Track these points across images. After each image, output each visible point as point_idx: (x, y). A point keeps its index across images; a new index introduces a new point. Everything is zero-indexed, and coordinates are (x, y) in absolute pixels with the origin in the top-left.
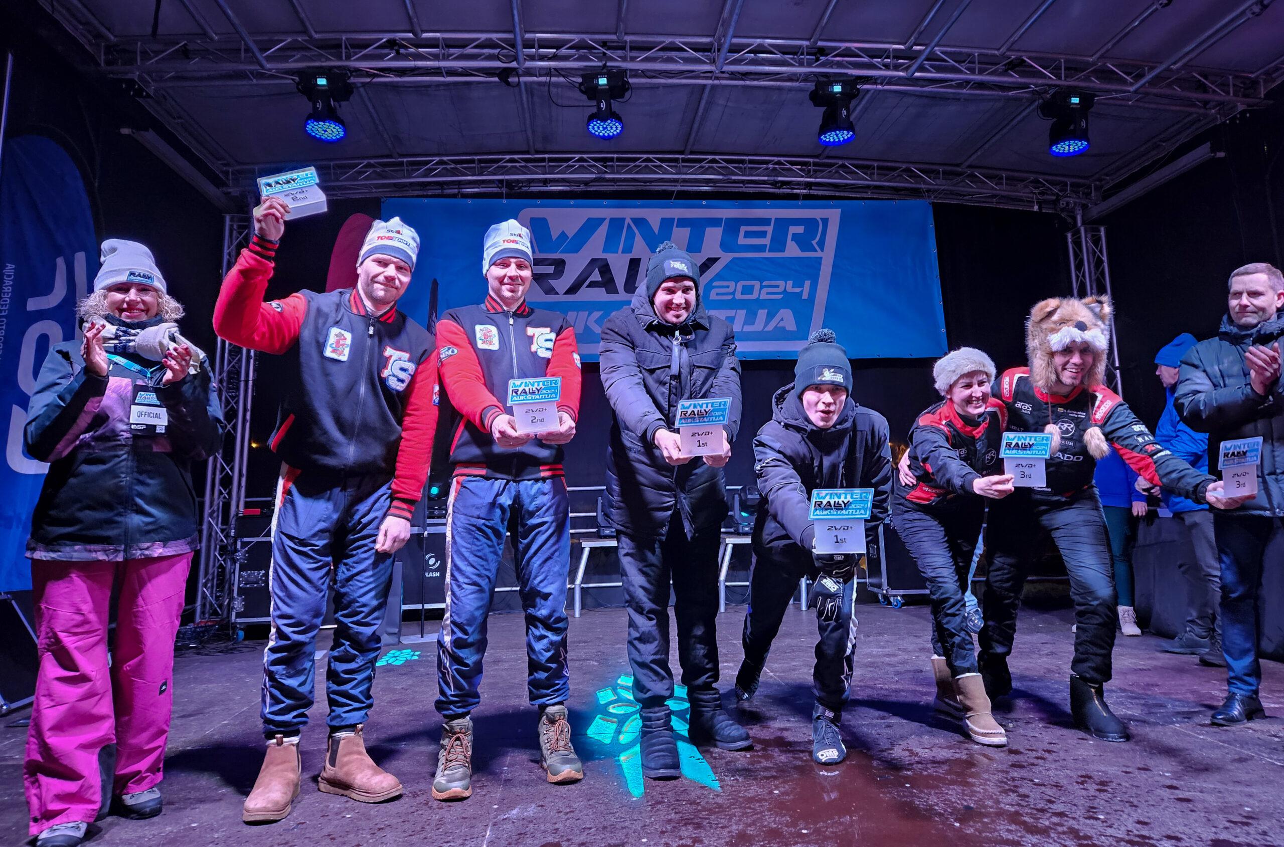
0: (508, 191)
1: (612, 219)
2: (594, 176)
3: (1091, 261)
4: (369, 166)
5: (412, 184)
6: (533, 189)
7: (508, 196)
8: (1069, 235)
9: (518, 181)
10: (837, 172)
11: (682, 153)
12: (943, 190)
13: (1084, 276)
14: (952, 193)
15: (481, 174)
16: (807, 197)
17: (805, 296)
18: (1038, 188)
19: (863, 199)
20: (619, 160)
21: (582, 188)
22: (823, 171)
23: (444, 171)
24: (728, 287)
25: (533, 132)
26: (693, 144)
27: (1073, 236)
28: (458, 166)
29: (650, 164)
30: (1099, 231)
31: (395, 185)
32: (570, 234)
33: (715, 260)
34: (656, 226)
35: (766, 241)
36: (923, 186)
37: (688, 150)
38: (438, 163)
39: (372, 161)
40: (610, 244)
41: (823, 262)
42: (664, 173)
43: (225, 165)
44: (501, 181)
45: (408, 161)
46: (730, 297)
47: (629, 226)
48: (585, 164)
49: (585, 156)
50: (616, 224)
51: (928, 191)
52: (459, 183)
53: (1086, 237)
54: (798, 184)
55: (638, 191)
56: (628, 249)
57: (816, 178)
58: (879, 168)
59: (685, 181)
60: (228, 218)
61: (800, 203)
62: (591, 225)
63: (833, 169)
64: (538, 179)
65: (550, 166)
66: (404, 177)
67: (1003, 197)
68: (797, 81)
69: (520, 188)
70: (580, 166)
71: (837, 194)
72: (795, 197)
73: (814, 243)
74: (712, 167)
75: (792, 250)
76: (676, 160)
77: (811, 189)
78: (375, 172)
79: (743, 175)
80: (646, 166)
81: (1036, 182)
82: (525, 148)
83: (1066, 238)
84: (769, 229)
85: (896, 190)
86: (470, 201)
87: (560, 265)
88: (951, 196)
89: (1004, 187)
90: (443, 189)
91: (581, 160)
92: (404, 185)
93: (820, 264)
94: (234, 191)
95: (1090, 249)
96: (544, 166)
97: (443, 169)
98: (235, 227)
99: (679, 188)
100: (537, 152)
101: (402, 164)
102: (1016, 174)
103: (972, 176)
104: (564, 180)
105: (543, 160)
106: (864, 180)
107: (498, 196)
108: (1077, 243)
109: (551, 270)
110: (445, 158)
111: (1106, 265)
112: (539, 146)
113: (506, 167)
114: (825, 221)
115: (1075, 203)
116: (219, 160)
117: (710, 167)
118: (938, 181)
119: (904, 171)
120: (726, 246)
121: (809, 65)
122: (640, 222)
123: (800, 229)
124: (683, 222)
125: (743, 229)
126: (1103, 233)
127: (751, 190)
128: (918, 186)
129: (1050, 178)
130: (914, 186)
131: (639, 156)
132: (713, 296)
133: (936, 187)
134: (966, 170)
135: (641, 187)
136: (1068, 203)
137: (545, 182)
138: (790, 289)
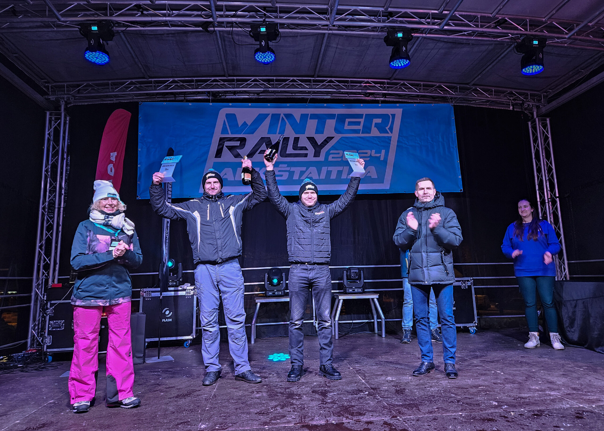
0: (213, 98)
1: (272, 114)
2: (262, 89)
3: (542, 138)
4: (132, 83)
5: (157, 94)
6: (227, 97)
7: (213, 101)
8: (530, 123)
9: (219, 92)
10: (400, 88)
11: (312, 76)
12: (460, 98)
13: (538, 146)
14: (464, 100)
15: (196, 89)
16: (383, 102)
17: (382, 159)
18: (512, 97)
19: (415, 103)
20: (277, 80)
21: (256, 96)
22: (392, 87)
23: (176, 87)
24: (339, 153)
25: (226, 63)
26: (319, 72)
27: (531, 123)
28: (184, 84)
29: (294, 83)
30: (546, 121)
31: (147, 94)
32: (249, 124)
33: (331, 138)
34: (298, 118)
35: (360, 127)
36: (448, 96)
37: (316, 75)
38: (172, 82)
39: (134, 81)
40: (272, 128)
41: (392, 139)
42: (302, 88)
43: (46, 82)
44: (209, 92)
45: (154, 81)
46: (340, 159)
47: (282, 118)
48: (258, 83)
49: (257, 78)
50: (275, 117)
51: (451, 98)
52: (185, 93)
53: (539, 124)
54: (378, 94)
55: (288, 98)
56: (282, 132)
57: (388, 91)
58: (424, 85)
59: (314, 92)
60: (48, 113)
61: (380, 105)
62: (261, 118)
63: (398, 86)
64: (230, 91)
65: (238, 84)
66: (152, 90)
67: (493, 101)
68: (377, 31)
69: (220, 96)
70: (255, 84)
71: (400, 100)
72: (377, 102)
73: (387, 128)
74: (330, 85)
75: (375, 132)
76: (309, 81)
77: (386, 97)
78: (135, 87)
79: (347, 89)
80: (293, 84)
81: (511, 94)
82: (222, 73)
83: (528, 124)
84: (362, 120)
85: (433, 98)
86: (190, 104)
87: (243, 141)
88: (464, 102)
89: (493, 96)
90: (175, 97)
91: (255, 80)
92: (153, 94)
93: (391, 140)
94: (52, 98)
95: (541, 131)
96: (234, 84)
97: (176, 85)
98: (53, 119)
99: (312, 97)
100: (230, 76)
101: (151, 82)
102: (500, 89)
103: (476, 91)
104: (245, 92)
105: (233, 80)
106: (415, 92)
107: (207, 101)
108: (534, 128)
109: (238, 143)
110: (176, 79)
111: (550, 139)
112: (231, 72)
113: (212, 84)
114: (394, 116)
115: (533, 105)
116: (42, 79)
117: (329, 85)
118: (457, 93)
119: (437, 87)
120: (337, 130)
121: (384, 22)
122: (289, 116)
123: (379, 121)
124: (314, 116)
125: (347, 120)
126: (548, 122)
127: (352, 98)
128: (446, 95)
129: (518, 91)
130: (443, 95)
131: (288, 78)
132: (330, 159)
133: (456, 96)
134: (472, 87)
135: (289, 96)
136: (529, 105)
137: (235, 93)
138: (373, 154)
